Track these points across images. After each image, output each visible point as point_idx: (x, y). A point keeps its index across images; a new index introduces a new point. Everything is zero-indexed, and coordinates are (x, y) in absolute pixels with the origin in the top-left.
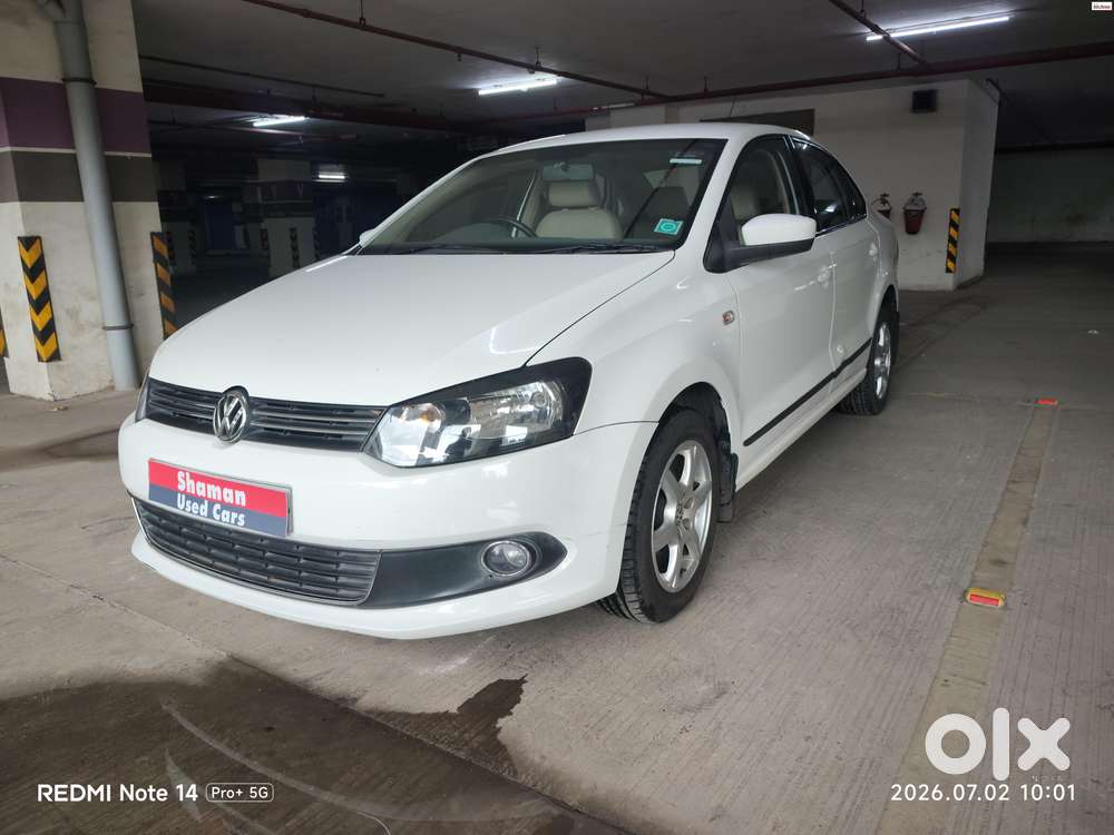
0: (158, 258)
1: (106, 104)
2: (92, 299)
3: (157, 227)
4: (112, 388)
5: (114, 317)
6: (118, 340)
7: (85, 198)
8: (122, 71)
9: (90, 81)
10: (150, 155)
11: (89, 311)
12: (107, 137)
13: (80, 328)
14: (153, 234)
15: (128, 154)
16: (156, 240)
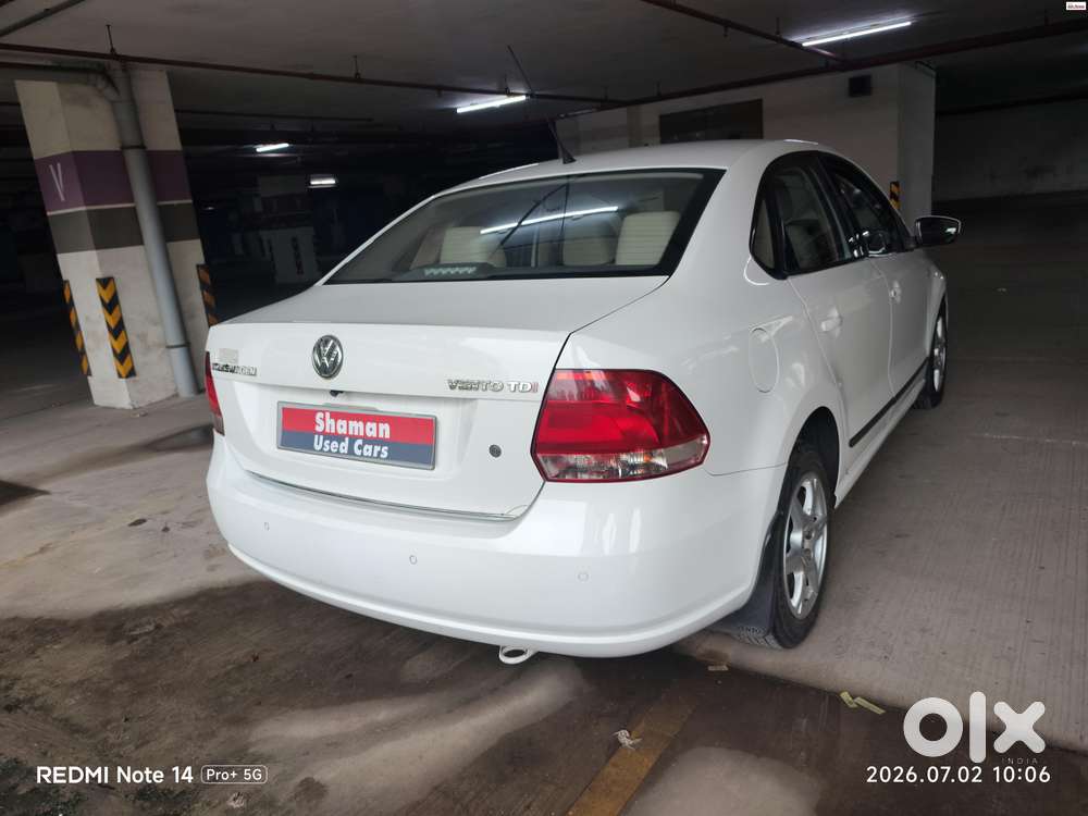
0: (203, 286)
1: (155, 162)
2: (156, 324)
3: (201, 260)
4: (176, 395)
5: (174, 337)
6: (178, 356)
7: (146, 242)
8: (165, 135)
9: (142, 147)
10: (190, 201)
11: (154, 334)
12: (158, 192)
13: (148, 349)
14: (198, 266)
15: (175, 202)
16: (201, 271)
